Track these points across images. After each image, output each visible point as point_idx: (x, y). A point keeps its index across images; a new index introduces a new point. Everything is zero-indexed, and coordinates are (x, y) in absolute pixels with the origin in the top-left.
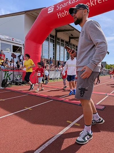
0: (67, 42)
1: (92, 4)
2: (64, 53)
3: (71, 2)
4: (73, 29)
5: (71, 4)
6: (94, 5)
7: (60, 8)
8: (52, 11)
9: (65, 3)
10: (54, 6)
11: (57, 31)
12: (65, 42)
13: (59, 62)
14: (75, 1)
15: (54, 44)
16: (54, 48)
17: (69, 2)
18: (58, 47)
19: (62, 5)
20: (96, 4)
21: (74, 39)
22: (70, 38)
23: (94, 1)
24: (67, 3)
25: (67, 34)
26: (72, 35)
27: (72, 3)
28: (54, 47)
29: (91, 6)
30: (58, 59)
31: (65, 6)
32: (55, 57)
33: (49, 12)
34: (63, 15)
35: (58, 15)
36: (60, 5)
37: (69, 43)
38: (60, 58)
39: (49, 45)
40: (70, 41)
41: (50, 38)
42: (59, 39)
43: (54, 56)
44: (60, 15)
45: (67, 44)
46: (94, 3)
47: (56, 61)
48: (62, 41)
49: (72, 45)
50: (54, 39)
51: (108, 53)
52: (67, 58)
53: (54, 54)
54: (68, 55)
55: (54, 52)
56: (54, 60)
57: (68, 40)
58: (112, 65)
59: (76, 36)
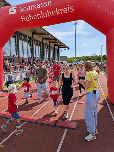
0: (30, 38)
1: (57, 12)
2: (28, 49)
3: (36, 6)
5: (36, 8)
6: (60, 14)
7: (24, 11)
8: (15, 13)
9: (29, 7)
10: (16, 7)
12: (27, 37)
13: (23, 60)
14: (40, 7)
15: (15, 40)
16: (16, 44)
17: (34, 7)
18: (20, 42)
19: (26, 8)
20: (61, 13)
21: (37, 35)
22: (33, 33)
23: (60, 10)
24: (31, 6)
25: (30, 30)
26: (35, 31)
27: (38, 8)
28: (16, 42)
29: (57, 14)
30: (21, 56)
31: (29, 10)
32: (18, 53)
33: (10, 13)
34: (28, 20)
35: (22, 19)
36: (24, 8)
37: (32, 39)
38: (23, 54)
39: (10, 41)
40: (33, 37)
42: (21, 34)
43: (16, 53)
44: (24, 18)
46: (60, 12)
47: (19, 58)
48: (24, 36)
50: (16, 34)
51: (69, 48)
52: (31, 54)
53: (16, 50)
54: (32, 51)
55: (17, 48)
56: (17, 57)
57: (31, 35)
58: (71, 58)
59: (39, 32)
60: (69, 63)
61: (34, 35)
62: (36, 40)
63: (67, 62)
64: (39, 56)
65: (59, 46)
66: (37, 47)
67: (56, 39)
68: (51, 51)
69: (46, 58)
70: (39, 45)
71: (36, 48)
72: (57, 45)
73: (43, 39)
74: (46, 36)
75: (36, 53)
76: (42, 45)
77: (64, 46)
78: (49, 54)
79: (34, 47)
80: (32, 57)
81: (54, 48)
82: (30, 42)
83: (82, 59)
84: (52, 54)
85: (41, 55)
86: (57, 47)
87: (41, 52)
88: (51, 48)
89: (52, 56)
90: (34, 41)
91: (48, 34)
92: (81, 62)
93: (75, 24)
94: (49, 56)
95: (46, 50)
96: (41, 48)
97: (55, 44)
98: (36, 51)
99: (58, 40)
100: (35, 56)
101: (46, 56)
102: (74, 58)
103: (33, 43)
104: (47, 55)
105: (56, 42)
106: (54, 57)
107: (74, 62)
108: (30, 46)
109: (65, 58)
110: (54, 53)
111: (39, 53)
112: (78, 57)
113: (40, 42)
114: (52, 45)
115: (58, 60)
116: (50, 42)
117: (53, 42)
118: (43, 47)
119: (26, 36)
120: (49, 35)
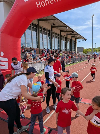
0: (49, 31)
2: (47, 41)
4: (55, 18)
11: (39, 20)
12: (47, 31)
13: (42, 51)
15: (36, 33)
16: (37, 37)
18: (41, 35)
21: (56, 28)
25: (49, 23)
26: (54, 24)
28: (37, 35)
30: (41, 47)
34: (43, 5)
35: (37, 5)
37: (51, 32)
38: (43, 46)
39: (32, 34)
40: (52, 30)
41: (32, 26)
42: (41, 28)
43: (37, 45)
44: (39, 4)
45: (50, 32)
47: (39, 49)
48: (45, 29)
49: (54, 34)
50: (37, 28)
51: (86, 40)
52: (50, 45)
53: (37, 42)
54: (51, 43)
55: (38, 40)
56: (38, 48)
57: (50, 29)
58: (87, 49)
59: (57, 25)
60: (86, 53)
61: (53, 28)
62: (55, 33)
63: (84, 52)
64: (57, 48)
65: (76, 38)
66: (56, 39)
67: (73, 31)
68: (69, 43)
69: (63, 49)
70: (57, 38)
71: (54, 40)
72: (74, 37)
73: (61, 31)
74: (64, 29)
75: (54, 45)
76: (60, 37)
77: (81, 38)
78: (66, 45)
79: (53, 39)
80: (50, 49)
81: (71, 40)
82: (49, 35)
83: (98, 50)
84: (69, 45)
85: (59, 47)
86: (74, 39)
87: (59, 44)
88: (68, 40)
89: (69, 47)
90: (53, 33)
91: (66, 26)
92: (97, 52)
93: (92, 17)
94: (66, 47)
95: (63, 42)
96: (59, 40)
97: (72, 36)
98: (54, 43)
99: (75, 32)
100: (53, 48)
101: (63, 48)
102: (90, 49)
103: (52, 36)
104: (64, 46)
105: (73, 34)
106: (71, 48)
107: (90, 53)
108: (49, 38)
109: (81, 49)
110: (71, 44)
111: (57, 45)
112: (94, 48)
113: (58, 35)
114: (69, 37)
115: (75, 51)
116: (67, 34)
117: (70, 34)
118: (61, 39)
119: (46, 29)
120: (67, 28)
